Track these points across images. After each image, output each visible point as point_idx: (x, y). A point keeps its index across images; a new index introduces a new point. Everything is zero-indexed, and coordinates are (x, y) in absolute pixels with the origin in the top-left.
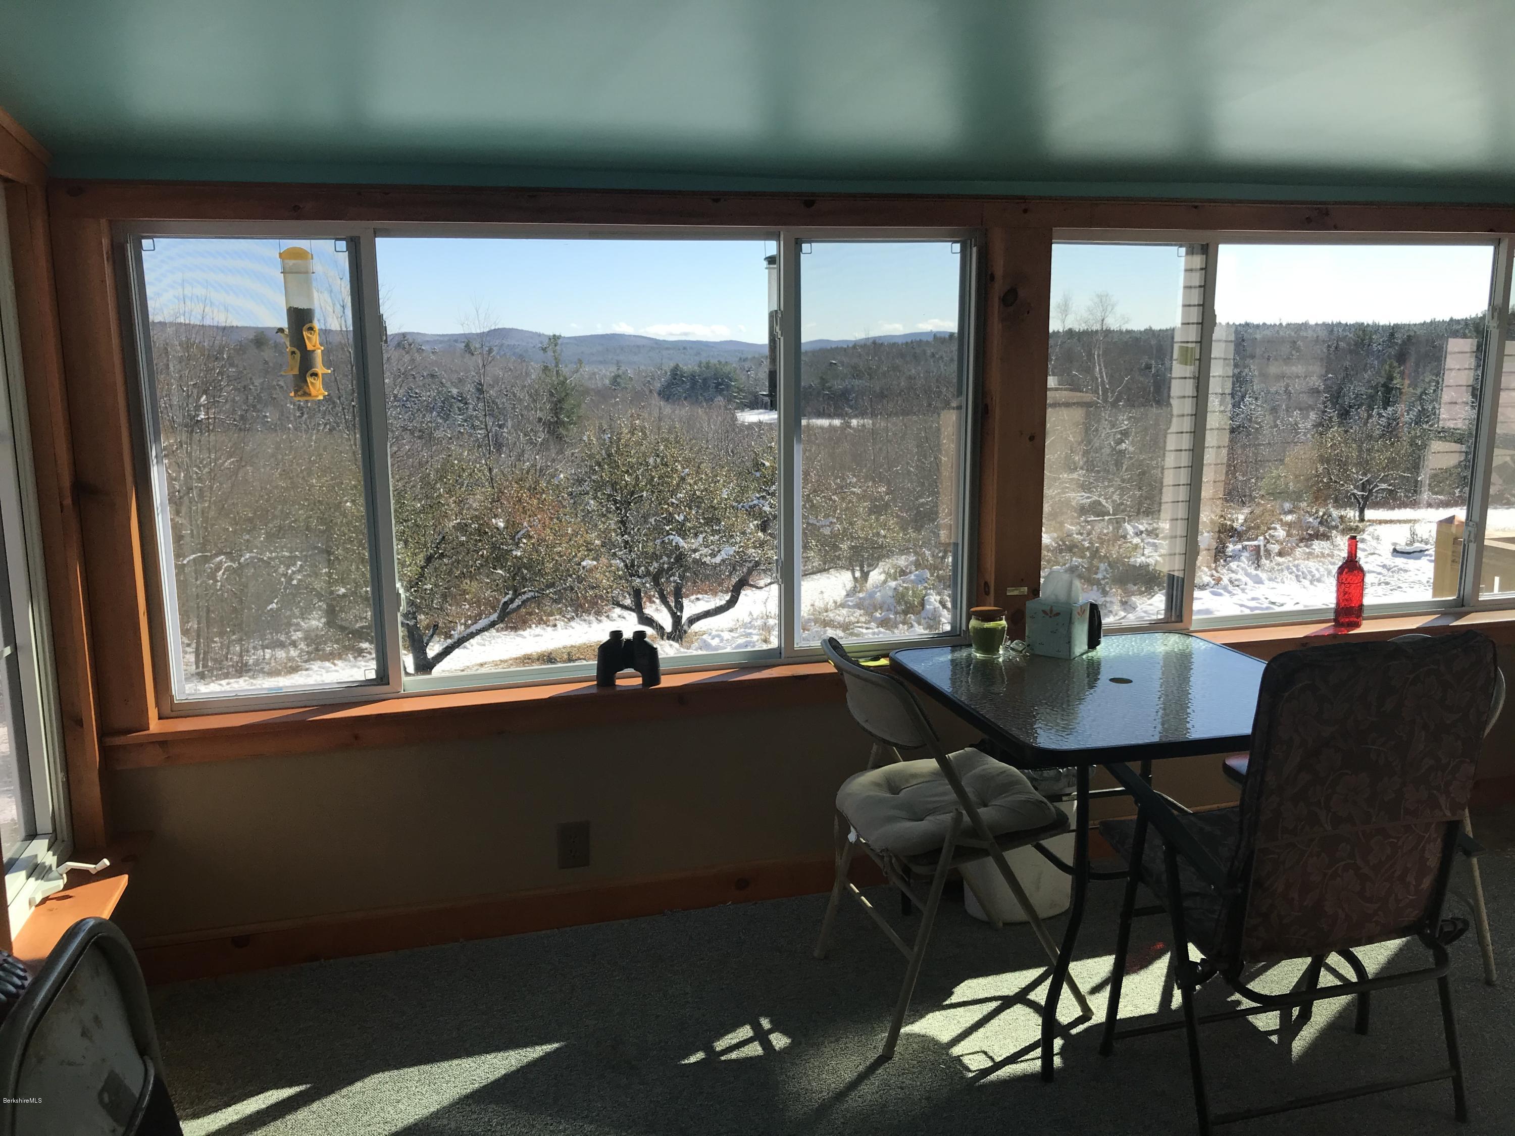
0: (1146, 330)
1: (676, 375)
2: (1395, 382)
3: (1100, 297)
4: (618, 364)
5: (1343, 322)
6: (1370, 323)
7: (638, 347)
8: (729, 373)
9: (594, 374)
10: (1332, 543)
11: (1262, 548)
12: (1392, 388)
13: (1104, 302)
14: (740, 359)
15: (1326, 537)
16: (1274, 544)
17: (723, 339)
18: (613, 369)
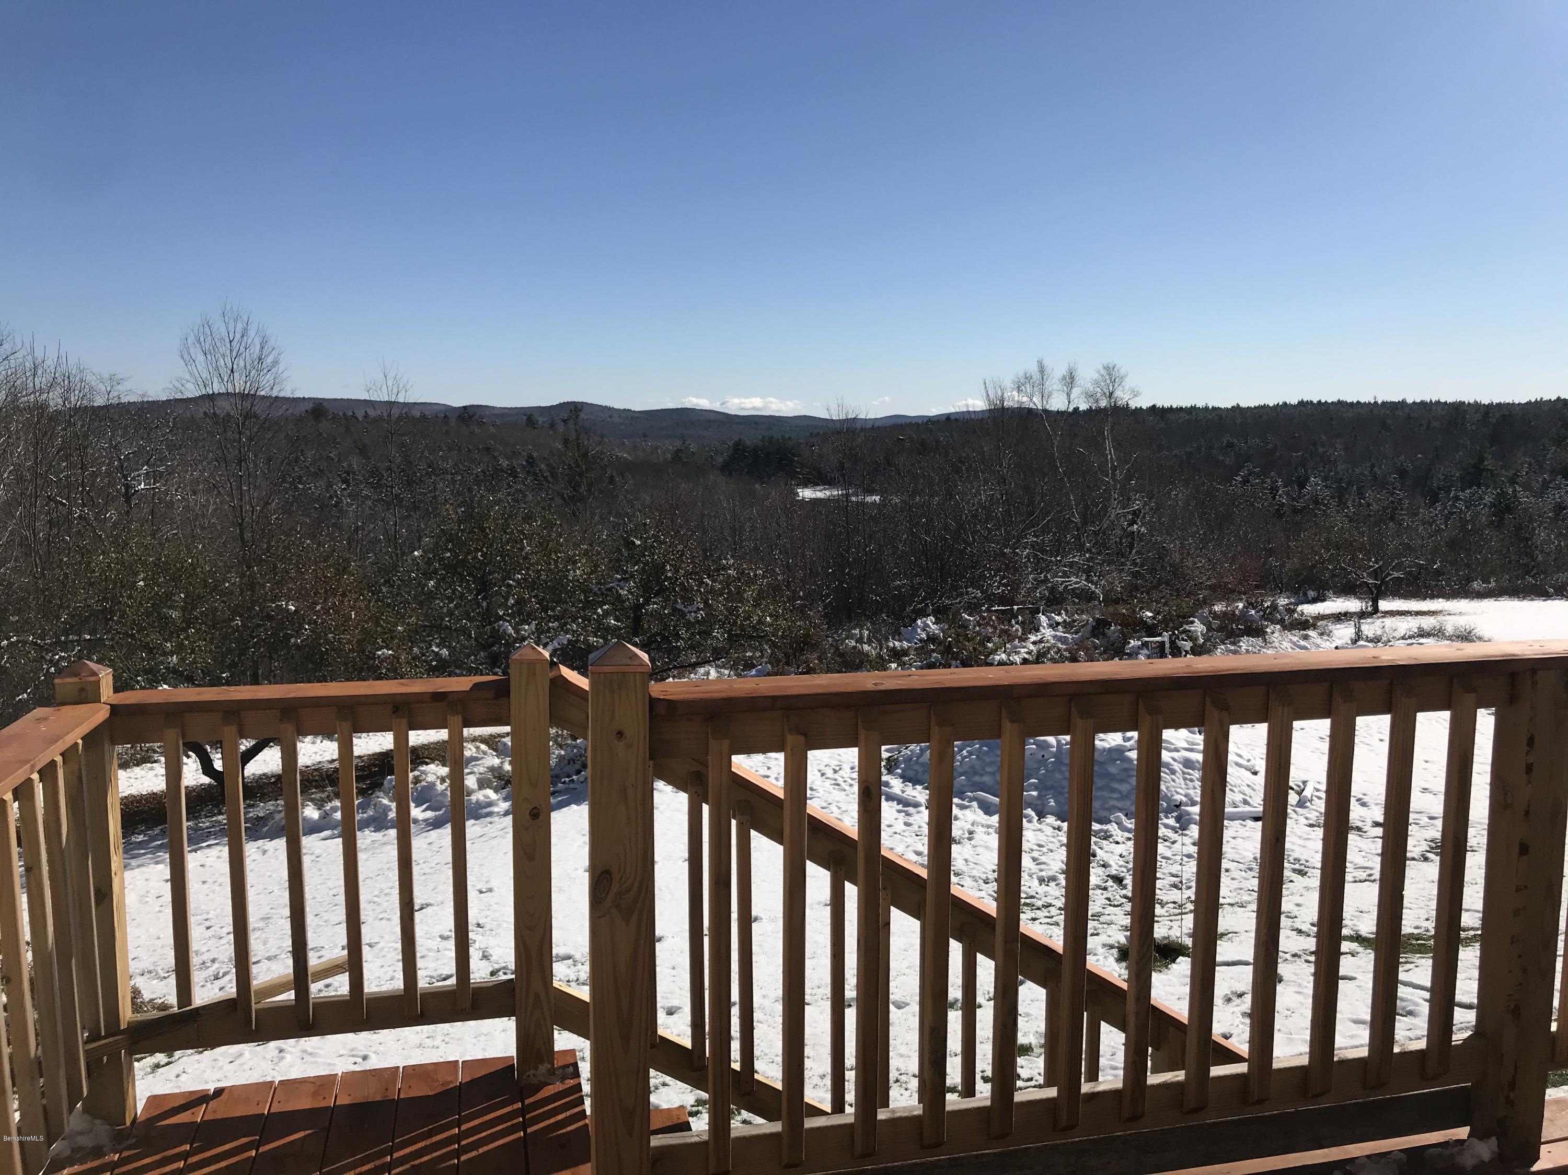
0: (1233, 407)
1: (739, 450)
2: (1486, 463)
3: (1107, 368)
4: (683, 438)
5: (1442, 400)
6: (1472, 401)
7: (709, 421)
8: (793, 448)
9: (657, 448)
10: (1265, 640)
11: (1167, 646)
12: (1483, 470)
13: (1111, 375)
14: (812, 434)
15: (1259, 632)
16: (1186, 641)
17: (796, 414)
18: (678, 444)
